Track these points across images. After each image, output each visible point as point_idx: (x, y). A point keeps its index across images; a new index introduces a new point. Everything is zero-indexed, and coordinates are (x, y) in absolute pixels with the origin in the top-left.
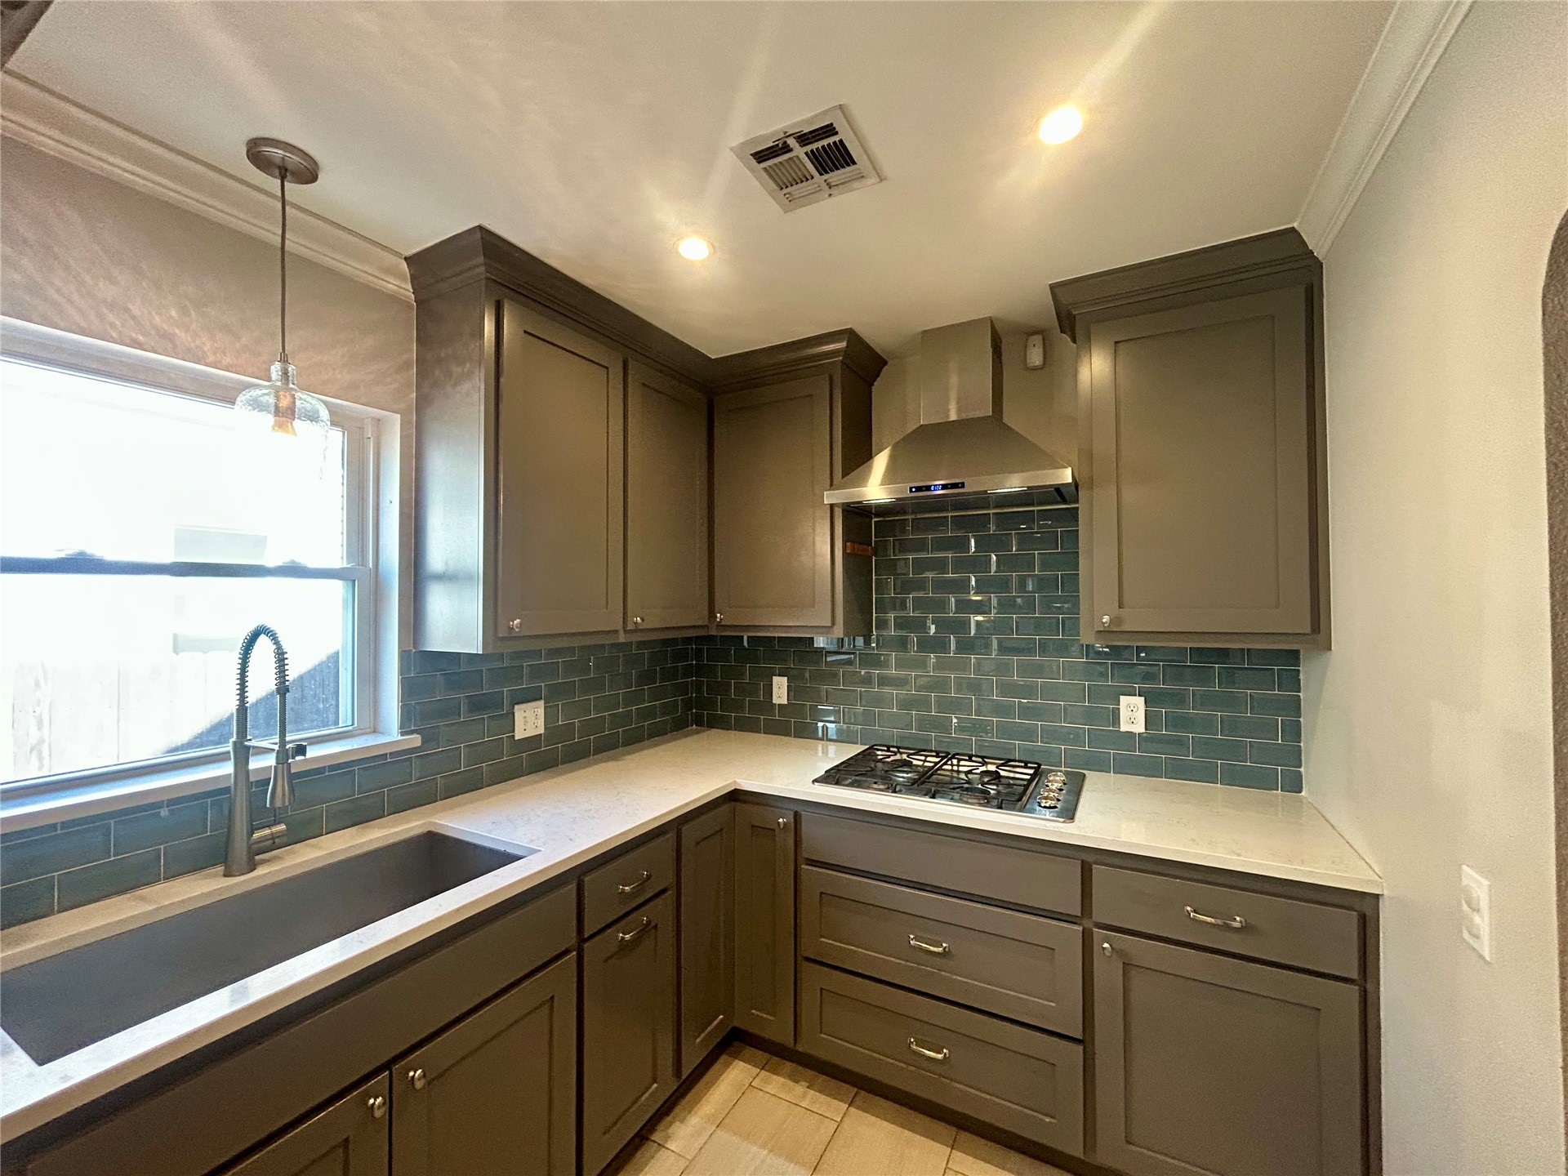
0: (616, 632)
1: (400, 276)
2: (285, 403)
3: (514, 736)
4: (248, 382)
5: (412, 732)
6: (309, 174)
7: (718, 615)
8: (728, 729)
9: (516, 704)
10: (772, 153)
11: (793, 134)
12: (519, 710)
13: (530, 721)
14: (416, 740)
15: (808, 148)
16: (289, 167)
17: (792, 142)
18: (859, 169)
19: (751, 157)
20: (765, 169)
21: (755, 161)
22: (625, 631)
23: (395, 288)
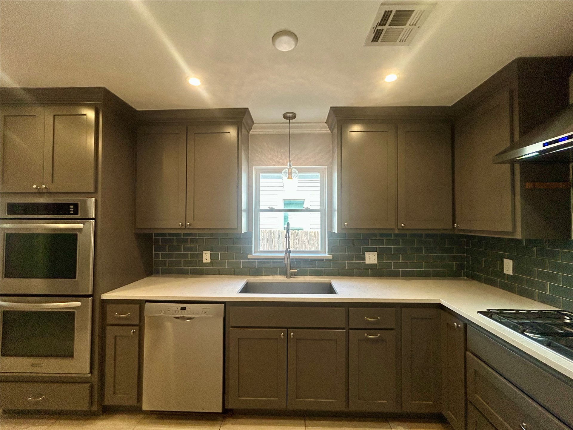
0: (394, 229)
1: (325, 127)
2: (290, 171)
3: (365, 262)
4: (283, 168)
5: (330, 254)
6: (294, 117)
7: (456, 224)
8: (481, 282)
9: (366, 252)
10: (377, 37)
11: (377, 26)
12: (367, 254)
13: (371, 258)
14: (331, 257)
15: (388, 23)
16: (291, 117)
17: (379, 28)
18: (418, 11)
19: (373, 43)
20: (381, 41)
21: (375, 43)
22: (398, 229)
23: (326, 131)
